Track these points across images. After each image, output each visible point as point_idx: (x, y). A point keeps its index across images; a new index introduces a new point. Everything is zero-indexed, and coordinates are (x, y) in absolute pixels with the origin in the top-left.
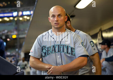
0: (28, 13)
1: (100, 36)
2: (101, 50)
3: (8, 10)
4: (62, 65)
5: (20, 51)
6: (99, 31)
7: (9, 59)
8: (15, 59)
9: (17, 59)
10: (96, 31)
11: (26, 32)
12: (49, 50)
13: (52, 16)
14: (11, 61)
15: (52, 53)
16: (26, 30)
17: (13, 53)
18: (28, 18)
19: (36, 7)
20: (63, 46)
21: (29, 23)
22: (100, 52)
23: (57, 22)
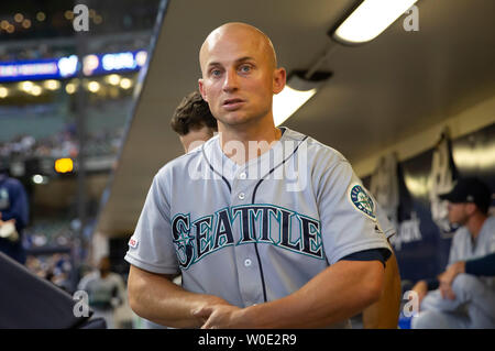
0: (123, 60)
1: (441, 163)
2: (447, 227)
3: (35, 48)
4: (265, 300)
5: (87, 232)
6: (440, 143)
7: (42, 265)
8: (67, 266)
9: (78, 263)
11: (117, 144)
12: (204, 236)
14: (50, 276)
15: (217, 246)
16: (118, 137)
17: (58, 236)
18: (126, 84)
19: (158, 36)
21: (130, 107)
22: (445, 232)
23: (233, 97)
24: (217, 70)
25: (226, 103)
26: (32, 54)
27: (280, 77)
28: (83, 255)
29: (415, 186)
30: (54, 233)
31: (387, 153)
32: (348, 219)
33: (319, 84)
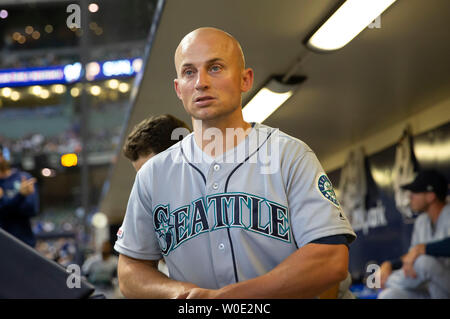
0: (122, 67)
1: (404, 157)
2: (409, 213)
3: (44, 57)
6: (402, 139)
7: (50, 249)
8: (72, 250)
9: (82, 246)
11: (116, 141)
12: (182, 224)
13: (184, 72)
14: (57, 259)
15: (194, 233)
16: (116, 135)
17: (64, 223)
18: (124, 88)
19: (152, 45)
20: (237, 197)
21: (128, 108)
22: (407, 218)
23: (204, 94)
24: (190, 70)
25: (198, 100)
26: (41, 62)
27: (248, 76)
28: (86, 240)
29: (380, 177)
30: (60, 220)
31: (356, 147)
32: (316, 206)
33: (296, 87)
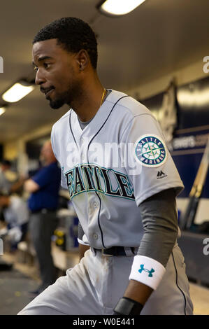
1: (169, 103)
6: (169, 88)
10: (161, 85)
